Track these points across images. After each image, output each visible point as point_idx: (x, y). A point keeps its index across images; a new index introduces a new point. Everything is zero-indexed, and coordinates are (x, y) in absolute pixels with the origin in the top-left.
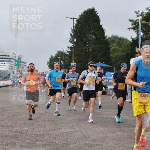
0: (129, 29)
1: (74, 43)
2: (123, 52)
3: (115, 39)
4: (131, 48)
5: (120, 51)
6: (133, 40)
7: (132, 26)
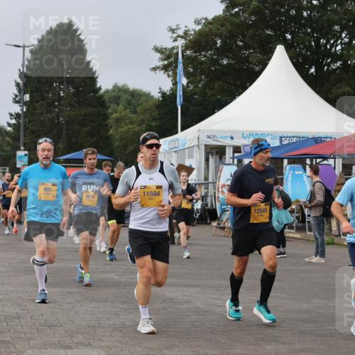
0: (154, 69)
1: (25, 103)
2: (139, 125)
3: (120, 93)
4: (159, 115)
5: (132, 123)
6: (164, 94)
7: (160, 64)
